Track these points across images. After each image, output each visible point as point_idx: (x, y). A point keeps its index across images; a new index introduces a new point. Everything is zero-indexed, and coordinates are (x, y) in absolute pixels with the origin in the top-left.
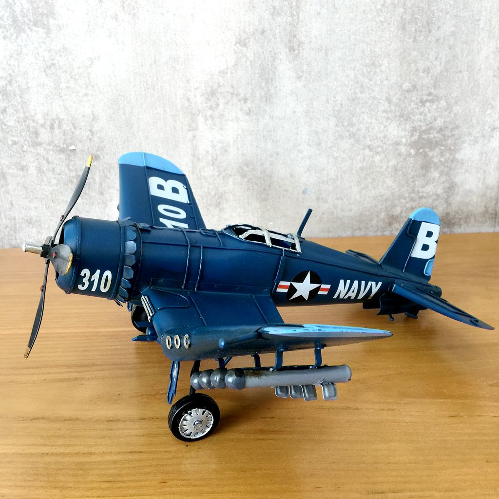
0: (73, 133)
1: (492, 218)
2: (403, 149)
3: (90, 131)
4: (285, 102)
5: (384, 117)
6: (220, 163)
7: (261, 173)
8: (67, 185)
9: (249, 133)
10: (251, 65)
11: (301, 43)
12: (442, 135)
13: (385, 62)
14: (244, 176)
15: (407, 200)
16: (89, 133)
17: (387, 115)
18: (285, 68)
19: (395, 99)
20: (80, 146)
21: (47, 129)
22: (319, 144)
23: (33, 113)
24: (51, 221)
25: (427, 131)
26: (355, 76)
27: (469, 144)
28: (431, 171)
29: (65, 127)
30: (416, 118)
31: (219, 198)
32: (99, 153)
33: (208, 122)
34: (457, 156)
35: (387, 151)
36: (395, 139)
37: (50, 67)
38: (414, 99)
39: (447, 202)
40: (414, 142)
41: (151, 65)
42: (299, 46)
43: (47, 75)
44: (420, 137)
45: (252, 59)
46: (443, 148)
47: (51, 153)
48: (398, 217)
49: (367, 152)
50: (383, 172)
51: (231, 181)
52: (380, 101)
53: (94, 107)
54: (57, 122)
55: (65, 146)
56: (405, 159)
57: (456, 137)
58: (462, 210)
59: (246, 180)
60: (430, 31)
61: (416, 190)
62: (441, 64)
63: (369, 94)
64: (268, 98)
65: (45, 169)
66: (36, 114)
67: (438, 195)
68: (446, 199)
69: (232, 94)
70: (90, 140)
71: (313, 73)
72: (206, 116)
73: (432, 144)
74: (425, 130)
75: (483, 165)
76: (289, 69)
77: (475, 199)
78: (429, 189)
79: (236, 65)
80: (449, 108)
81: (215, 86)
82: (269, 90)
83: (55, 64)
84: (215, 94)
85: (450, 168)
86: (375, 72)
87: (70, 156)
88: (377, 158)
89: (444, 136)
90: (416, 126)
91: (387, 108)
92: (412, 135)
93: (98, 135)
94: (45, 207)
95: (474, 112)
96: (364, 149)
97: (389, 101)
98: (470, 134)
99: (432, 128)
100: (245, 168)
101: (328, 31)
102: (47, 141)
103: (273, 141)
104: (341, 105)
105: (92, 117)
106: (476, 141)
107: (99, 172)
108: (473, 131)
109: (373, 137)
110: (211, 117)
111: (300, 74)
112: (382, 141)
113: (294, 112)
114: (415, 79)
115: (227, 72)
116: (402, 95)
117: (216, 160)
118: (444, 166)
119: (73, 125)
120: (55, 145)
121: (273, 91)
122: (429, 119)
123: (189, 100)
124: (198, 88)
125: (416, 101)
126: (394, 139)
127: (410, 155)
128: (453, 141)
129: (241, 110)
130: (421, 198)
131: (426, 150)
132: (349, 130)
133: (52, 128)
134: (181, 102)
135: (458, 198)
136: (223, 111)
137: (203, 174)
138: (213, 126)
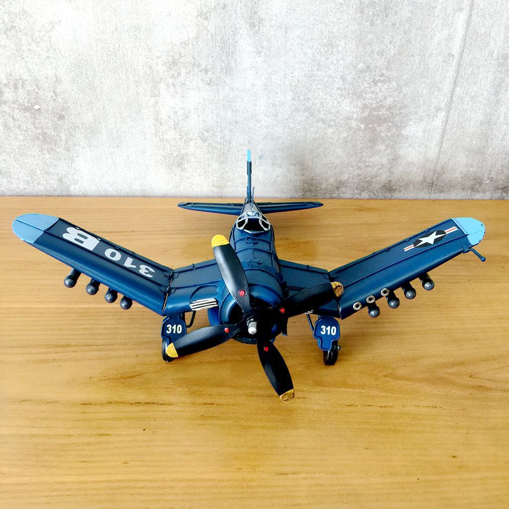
0: (37, 93)
1: (429, 186)
2: (354, 124)
3: (54, 92)
4: (244, 75)
5: (338, 94)
6: (182, 128)
7: (220, 139)
8: (34, 141)
9: (209, 101)
10: (212, 38)
11: (261, 20)
12: (390, 113)
13: (342, 44)
14: (204, 141)
15: (354, 168)
16: (52, 94)
17: (341, 93)
18: (245, 44)
19: (349, 78)
20: (44, 106)
21: (10, 89)
22: (276, 116)
24: (20, 172)
25: (377, 109)
26: (313, 55)
27: (414, 122)
28: (378, 144)
29: (28, 87)
30: (368, 96)
31: (181, 159)
32: (63, 113)
33: (169, 90)
34: (402, 132)
35: (339, 125)
36: (347, 115)
37: (11, 29)
38: (367, 79)
39: (390, 171)
40: (364, 118)
41: (112, 32)
42: (259, 22)
43: (7, 37)
44: (370, 114)
45: (213, 32)
46: (390, 124)
47: (17, 111)
48: (345, 183)
49: (320, 124)
50: (334, 143)
51: (192, 144)
52: (335, 79)
53: (56, 69)
54: (20, 82)
55: (29, 104)
56: (355, 132)
57: (403, 115)
58: (403, 179)
59: (206, 144)
60: (387, 16)
61: (363, 159)
62: (395, 47)
63: (325, 72)
64: (228, 70)
65: (11, 125)
67: (383, 165)
68: (390, 169)
69: (194, 65)
70: (54, 100)
71: (272, 49)
72: (168, 84)
73: (380, 120)
74: (375, 107)
75: (426, 141)
76: (249, 45)
77: (415, 169)
78: (375, 159)
79: (197, 37)
80: (399, 88)
81: (177, 56)
82: (229, 63)
83: (15, 27)
84: (177, 64)
85: (395, 142)
86: (332, 52)
87: (35, 114)
88: (330, 131)
89: (392, 114)
90: (368, 103)
91: (341, 85)
92: (363, 112)
93: (62, 97)
94: (13, 159)
95: (422, 93)
96: (318, 121)
97: (343, 79)
98: (416, 113)
99: (381, 106)
100: (206, 133)
101: (288, 9)
102: (11, 100)
103: (233, 111)
104: (298, 81)
105: (55, 79)
106: (421, 120)
107: (65, 130)
108: (419, 110)
109: (327, 111)
110: (173, 85)
111: (260, 50)
112: (335, 115)
113: (253, 85)
114: (370, 61)
115: (188, 44)
116: (356, 74)
117: (178, 125)
118: (390, 140)
119: (37, 85)
120: (20, 104)
121: (233, 64)
122: (380, 98)
123: (151, 68)
124: (159, 57)
125: (369, 81)
126: (345, 114)
127: (360, 129)
128: (400, 118)
129: (202, 80)
130: (367, 166)
131: (375, 125)
132: (305, 104)
133: (16, 87)
134: (143, 69)
135: (401, 169)
136: (184, 80)
137: (165, 137)
138: (175, 94)
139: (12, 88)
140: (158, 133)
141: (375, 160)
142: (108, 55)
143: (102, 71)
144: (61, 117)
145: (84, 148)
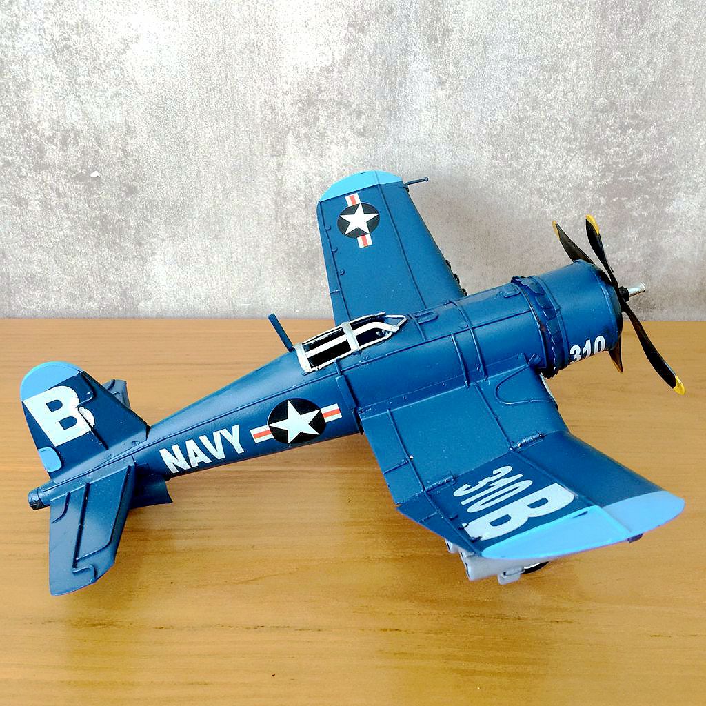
0: (97, 152)
2: (588, 196)
3: (122, 150)
4: (418, 119)
5: (564, 148)
8: (87, 229)
9: (361, 162)
10: (369, 61)
11: (448, 30)
12: (647, 178)
13: (572, 66)
16: (120, 153)
17: (569, 146)
18: (421, 69)
19: (582, 122)
20: (107, 172)
21: (56, 145)
23: (35, 119)
24: (63, 280)
25: (626, 172)
26: (526, 85)
27: (685, 193)
28: (627, 230)
29: (84, 143)
30: (612, 150)
31: (313, 257)
32: (135, 184)
33: (300, 145)
34: (666, 210)
35: (566, 198)
36: (578, 181)
37: (63, 51)
38: (611, 122)
40: (606, 186)
41: (218, 54)
42: (444, 35)
43: (56, 63)
44: (615, 180)
45: (371, 52)
46: (647, 197)
47: (63, 181)
49: (535, 198)
52: (561, 124)
53: (128, 114)
54: (72, 134)
55: (84, 170)
56: (590, 211)
57: (667, 181)
58: (667, 288)
60: (643, 22)
62: (655, 72)
63: (545, 112)
64: (393, 113)
65: (53, 204)
66: (39, 122)
67: (634, 265)
68: (645, 271)
69: (340, 103)
70: (123, 163)
71: (462, 77)
72: (298, 136)
73: (630, 191)
74: (623, 169)
76: (427, 70)
77: (686, 271)
79: (346, 60)
80: (661, 137)
81: (314, 91)
82: (395, 101)
83: (70, 46)
84: (313, 103)
85: (655, 227)
86: (556, 80)
87: (91, 186)
88: (550, 208)
89: (650, 179)
90: (611, 163)
91: (569, 134)
92: (604, 176)
93: (135, 158)
94: (53, 260)
95: (698, 146)
96: (532, 193)
97: (573, 123)
98: (688, 178)
99: (633, 167)
101: (489, 14)
102: (57, 163)
104: (502, 127)
105: (125, 129)
106: (696, 189)
107: (136, 211)
108: (693, 173)
109: (546, 176)
110: (307, 136)
111: (444, 78)
112: (558, 183)
113: (431, 135)
114: (615, 94)
115: (333, 70)
116: (593, 116)
118: (646, 222)
119: (97, 139)
120: (70, 169)
121: (401, 102)
122: (631, 153)
123: (273, 110)
124: (288, 93)
125: (613, 126)
126: (576, 181)
127: (597, 205)
128: (663, 187)
129: (352, 128)
131: (623, 199)
132: (511, 164)
133: (64, 143)
134: (262, 112)
135: (663, 270)
136: (324, 128)
137: (290, 221)
138: (309, 151)
139: (58, 143)
140: (279, 214)
141: (623, 256)
142: (209, 89)
143: (198, 116)
144: (132, 191)
145: (163, 240)
